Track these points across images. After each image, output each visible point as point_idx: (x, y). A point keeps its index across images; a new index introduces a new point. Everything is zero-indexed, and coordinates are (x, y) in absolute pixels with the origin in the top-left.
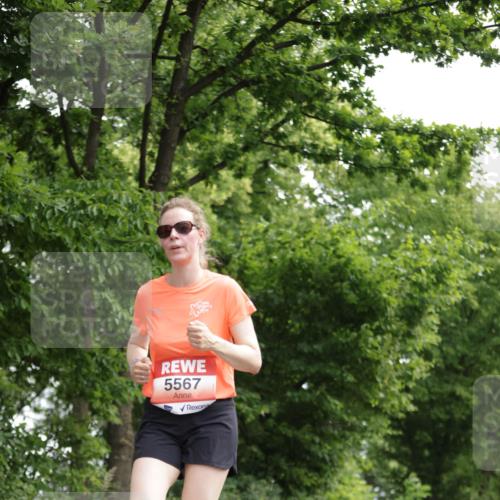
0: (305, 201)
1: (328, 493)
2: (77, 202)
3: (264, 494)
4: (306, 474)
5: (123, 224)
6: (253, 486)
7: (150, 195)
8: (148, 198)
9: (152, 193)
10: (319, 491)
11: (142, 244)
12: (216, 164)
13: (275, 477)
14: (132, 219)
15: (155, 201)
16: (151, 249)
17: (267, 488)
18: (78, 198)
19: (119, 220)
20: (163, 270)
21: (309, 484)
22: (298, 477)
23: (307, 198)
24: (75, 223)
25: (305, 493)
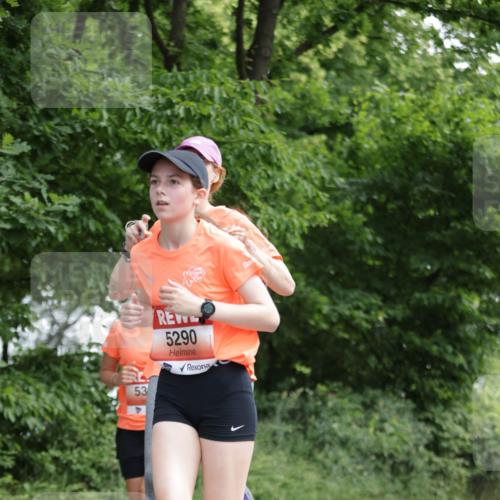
0: (429, 46)
1: (468, 404)
2: (162, 100)
3: (394, 412)
4: (441, 386)
5: (217, 123)
6: (381, 403)
7: (250, 86)
8: (247, 90)
9: (252, 83)
10: (458, 403)
11: (244, 145)
12: (325, 29)
13: (405, 390)
14: (227, 116)
15: (256, 92)
16: (255, 152)
17: (398, 405)
18: (164, 95)
19: (212, 119)
20: (270, 172)
21: (445, 396)
22: (432, 390)
23: (431, 42)
24: (159, 127)
25: (441, 408)
